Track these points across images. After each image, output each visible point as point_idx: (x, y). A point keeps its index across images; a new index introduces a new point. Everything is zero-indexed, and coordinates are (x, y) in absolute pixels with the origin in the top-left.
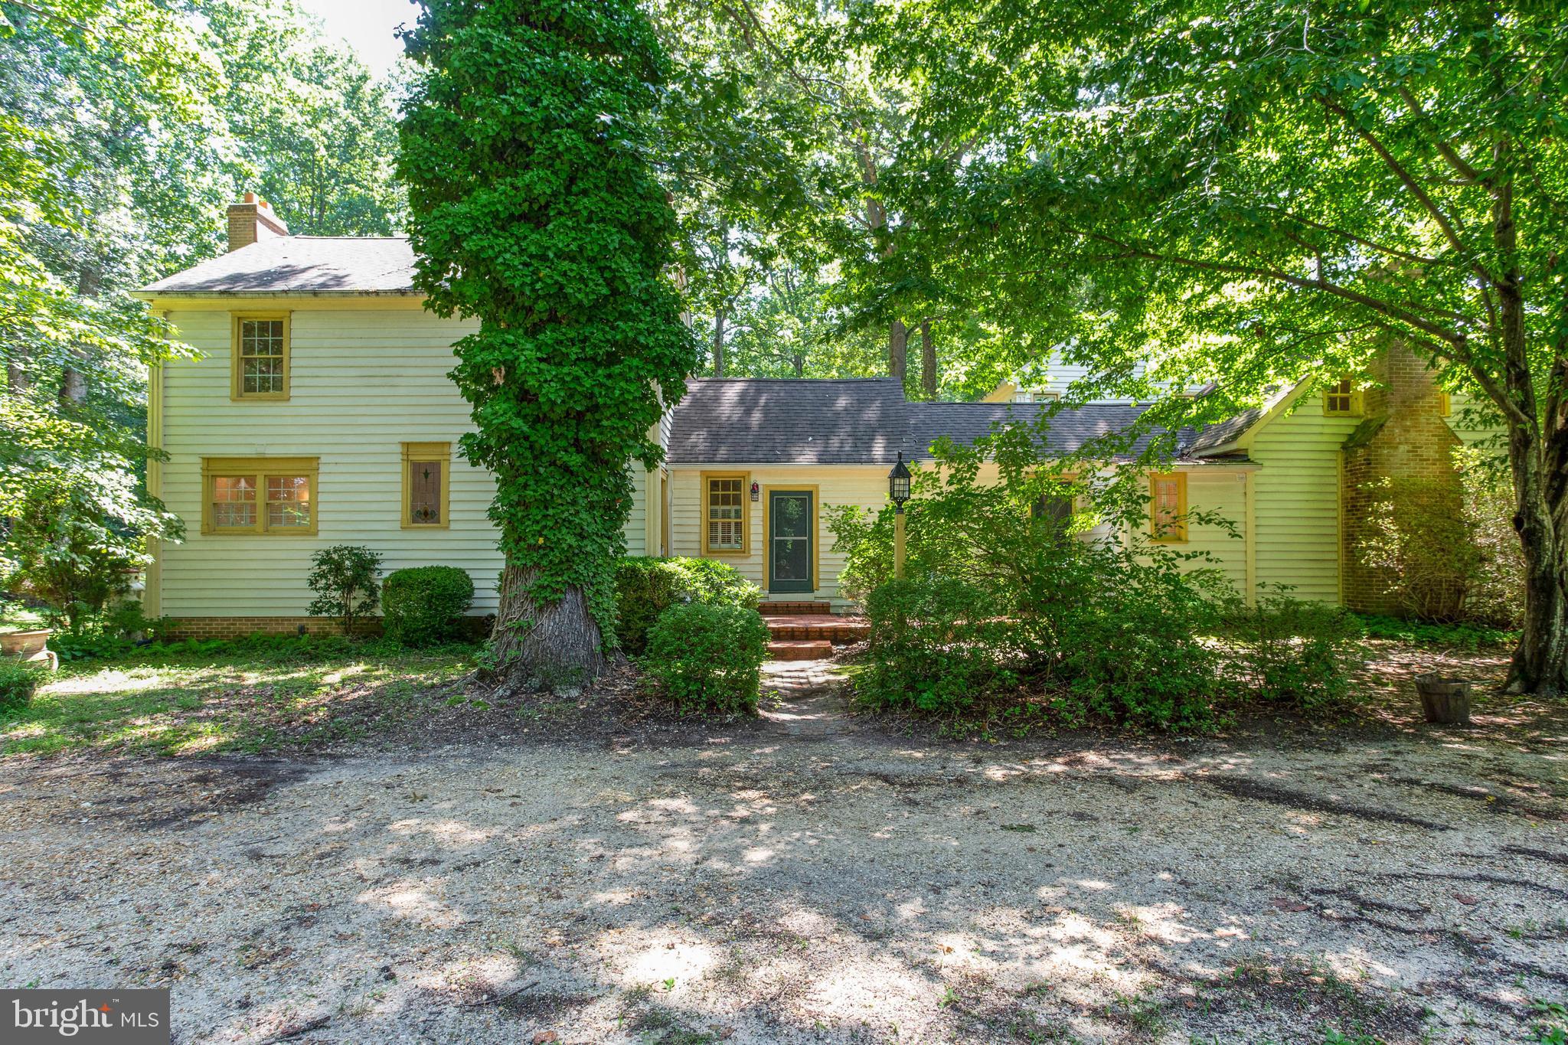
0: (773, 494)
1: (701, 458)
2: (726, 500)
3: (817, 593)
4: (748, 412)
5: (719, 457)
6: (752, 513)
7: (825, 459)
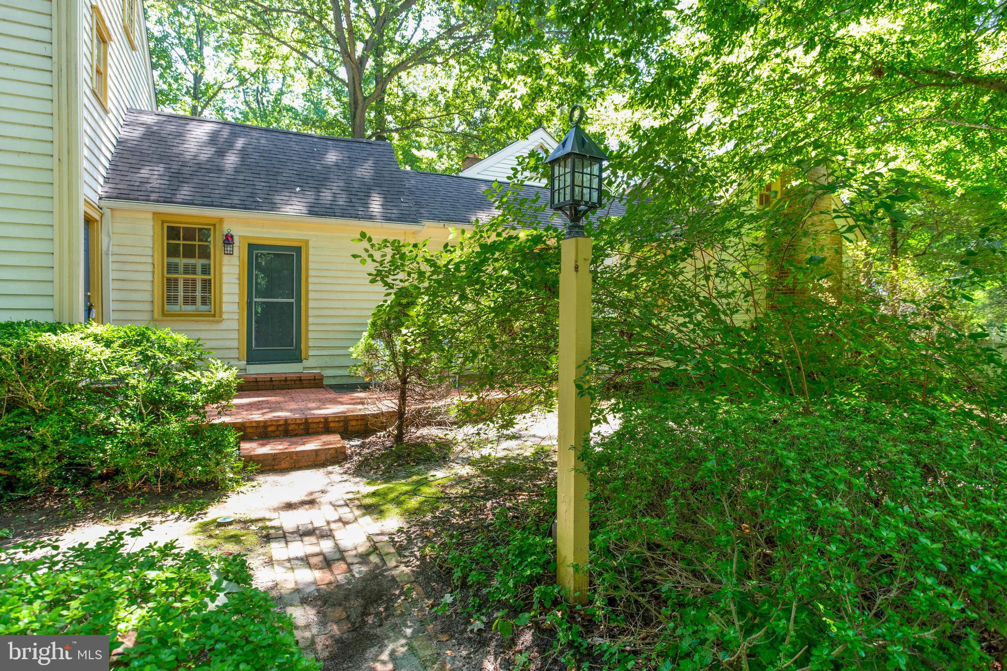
0: (251, 247)
1: (154, 196)
2: (189, 252)
3: (305, 363)
4: (221, 153)
5: (179, 197)
6: (225, 269)
7: (316, 210)
